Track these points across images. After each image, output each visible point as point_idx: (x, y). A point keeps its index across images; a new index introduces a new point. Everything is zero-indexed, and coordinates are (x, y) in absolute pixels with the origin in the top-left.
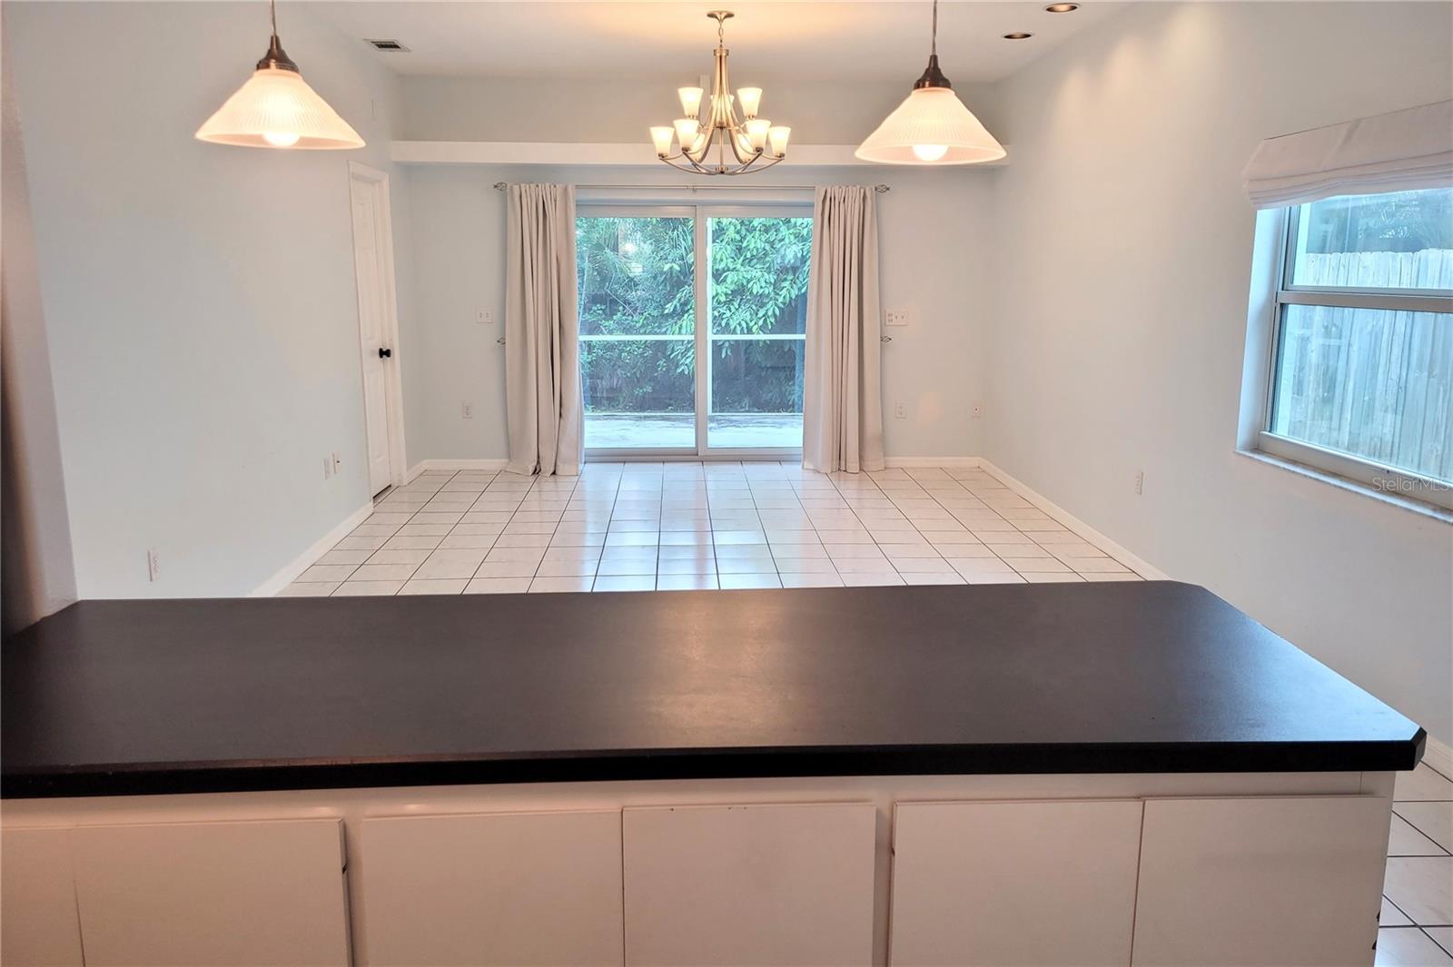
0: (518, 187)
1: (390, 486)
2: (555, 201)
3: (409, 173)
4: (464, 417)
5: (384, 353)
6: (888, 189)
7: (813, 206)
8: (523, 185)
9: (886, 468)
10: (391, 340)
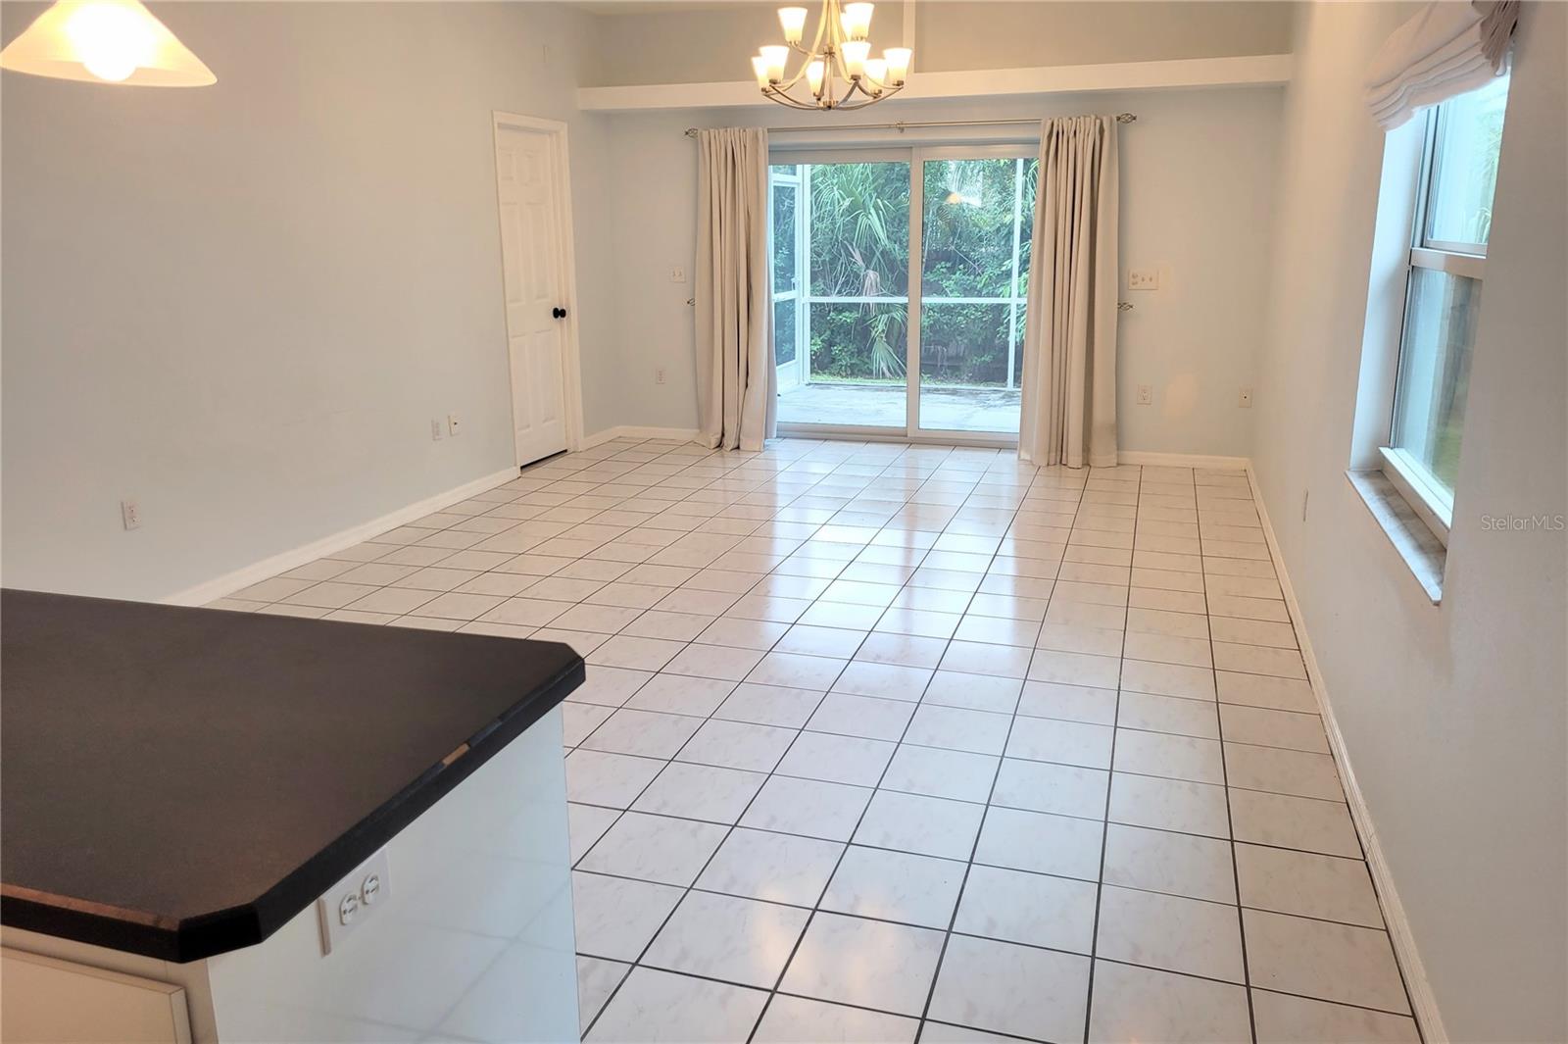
0: (705, 133)
1: (566, 451)
2: (745, 147)
3: (607, 121)
4: (657, 383)
5: (559, 313)
6: (1134, 118)
7: (1039, 143)
8: (712, 131)
9: (1118, 464)
10: (567, 299)
